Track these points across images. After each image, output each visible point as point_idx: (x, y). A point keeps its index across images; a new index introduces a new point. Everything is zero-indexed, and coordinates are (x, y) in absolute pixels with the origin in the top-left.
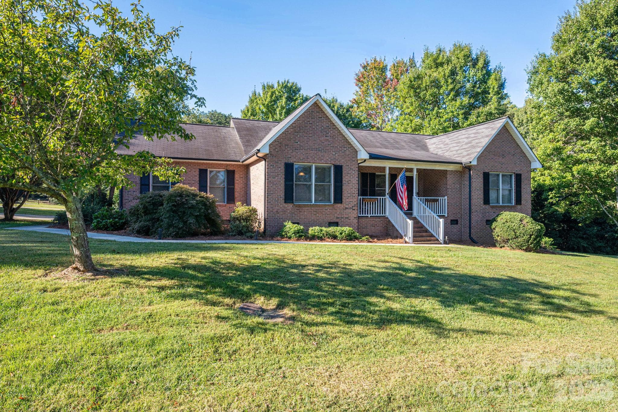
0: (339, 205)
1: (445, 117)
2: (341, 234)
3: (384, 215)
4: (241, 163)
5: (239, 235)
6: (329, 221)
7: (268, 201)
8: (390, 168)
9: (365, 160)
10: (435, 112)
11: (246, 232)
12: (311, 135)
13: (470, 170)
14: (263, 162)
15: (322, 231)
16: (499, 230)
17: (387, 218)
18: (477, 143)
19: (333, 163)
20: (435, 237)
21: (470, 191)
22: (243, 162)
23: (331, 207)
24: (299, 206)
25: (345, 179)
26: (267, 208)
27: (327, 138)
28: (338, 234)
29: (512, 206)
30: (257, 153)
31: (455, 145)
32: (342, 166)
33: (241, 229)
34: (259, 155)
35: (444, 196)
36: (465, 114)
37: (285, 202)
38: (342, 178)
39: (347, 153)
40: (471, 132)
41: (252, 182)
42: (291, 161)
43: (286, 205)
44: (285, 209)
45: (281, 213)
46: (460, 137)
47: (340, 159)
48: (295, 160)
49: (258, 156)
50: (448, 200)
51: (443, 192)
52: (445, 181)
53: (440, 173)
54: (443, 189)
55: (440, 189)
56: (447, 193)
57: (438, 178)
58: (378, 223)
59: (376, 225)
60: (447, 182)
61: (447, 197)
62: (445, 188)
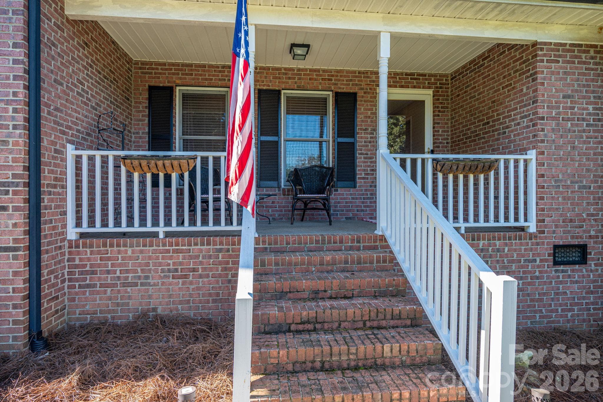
35: (524, 150)
50: (540, 164)
51: (518, 134)
52: (528, 88)
53: (508, 65)
54: (519, 124)
55: (507, 127)
56: (534, 136)
57: (499, 90)
58: (201, 263)
59: (194, 270)
60: (535, 91)
61: (534, 151)
62: (526, 116)
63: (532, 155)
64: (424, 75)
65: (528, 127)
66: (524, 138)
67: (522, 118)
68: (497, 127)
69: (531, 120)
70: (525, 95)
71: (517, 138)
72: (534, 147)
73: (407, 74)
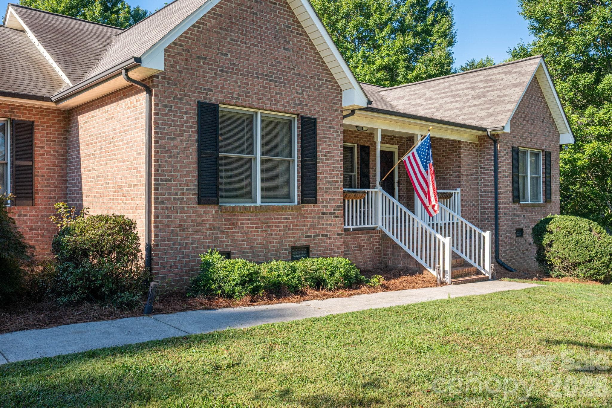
0: (310, 207)
1: (378, 63)
2: (332, 274)
3: (374, 226)
4: (53, 105)
5: (90, 300)
6: (292, 244)
7: (156, 198)
8: (383, 130)
9: (353, 112)
10: (360, 54)
11: (113, 292)
12: (254, 41)
13: (495, 142)
14: (143, 96)
15: (294, 270)
16: (561, 248)
17: (381, 231)
18: (498, 97)
19: (299, 112)
20: (472, 266)
21: (496, 180)
22: (58, 101)
23: (296, 213)
24: (232, 211)
25: (322, 148)
26: (156, 217)
27: (288, 53)
28: (324, 274)
29: (539, 205)
30: (127, 70)
31: (449, 100)
32: (315, 119)
33: (99, 282)
34: (132, 74)
35: (455, 188)
36: (408, 60)
37: (199, 203)
38: (316, 148)
39: (324, 91)
40: (475, 79)
41: (84, 151)
42: (212, 99)
43: (201, 210)
44: (199, 220)
45: (190, 231)
46: (453, 88)
47: (312, 103)
48: (220, 97)
49: (129, 79)
50: (462, 195)
51: (451, 180)
52: (456, 160)
53: (445, 146)
54: (451, 175)
55: (445, 175)
56: (460, 182)
57: (440, 156)
58: (366, 243)
59: (363, 246)
60: (460, 162)
61: (460, 189)
62: (455, 172)
63: (459, 190)
64: (395, 137)
65: (456, 177)
66: (455, 182)
67: (453, 173)
68: (439, 174)
69: (458, 175)
70: (455, 162)
71: (451, 182)
72: (459, 187)
73: (389, 136)
